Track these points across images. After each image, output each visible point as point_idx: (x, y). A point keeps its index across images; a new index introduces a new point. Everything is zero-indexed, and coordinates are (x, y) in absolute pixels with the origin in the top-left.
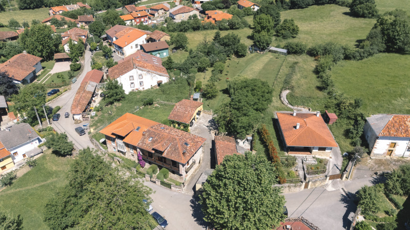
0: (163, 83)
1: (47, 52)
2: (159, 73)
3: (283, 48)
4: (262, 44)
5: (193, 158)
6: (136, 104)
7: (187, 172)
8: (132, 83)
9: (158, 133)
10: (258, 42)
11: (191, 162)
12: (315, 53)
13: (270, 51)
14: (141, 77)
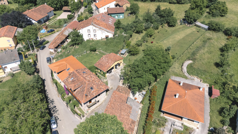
0: (109, 37)
1: (59, 5)
3: (206, 25)
4: (190, 19)
5: (95, 99)
6: (86, 49)
7: (89, 108)
8: (89, 34)
10: (188, 17)
11: (93, 101)
12: (230, 33)
13: (196, 25)
14: (95, 31)
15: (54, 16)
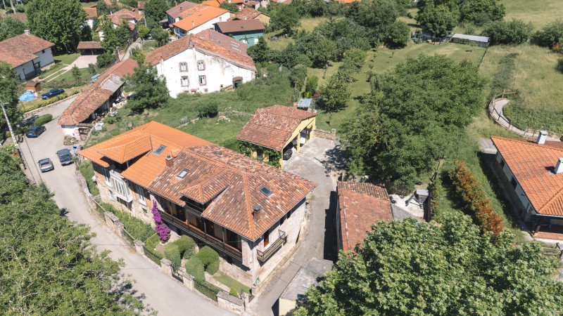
0: (244, 81)
2: (238, 62)
3: (481, 35)
4: (438, 26)
5: (280, 227)
6: (184, 114)
7: (262, 263)
8: (185, 78)
9: (202, 161)
10: (432, 22)
12: (553, 38)
13: (453, 40)
14: (201, 66)
15: (54, 64)
